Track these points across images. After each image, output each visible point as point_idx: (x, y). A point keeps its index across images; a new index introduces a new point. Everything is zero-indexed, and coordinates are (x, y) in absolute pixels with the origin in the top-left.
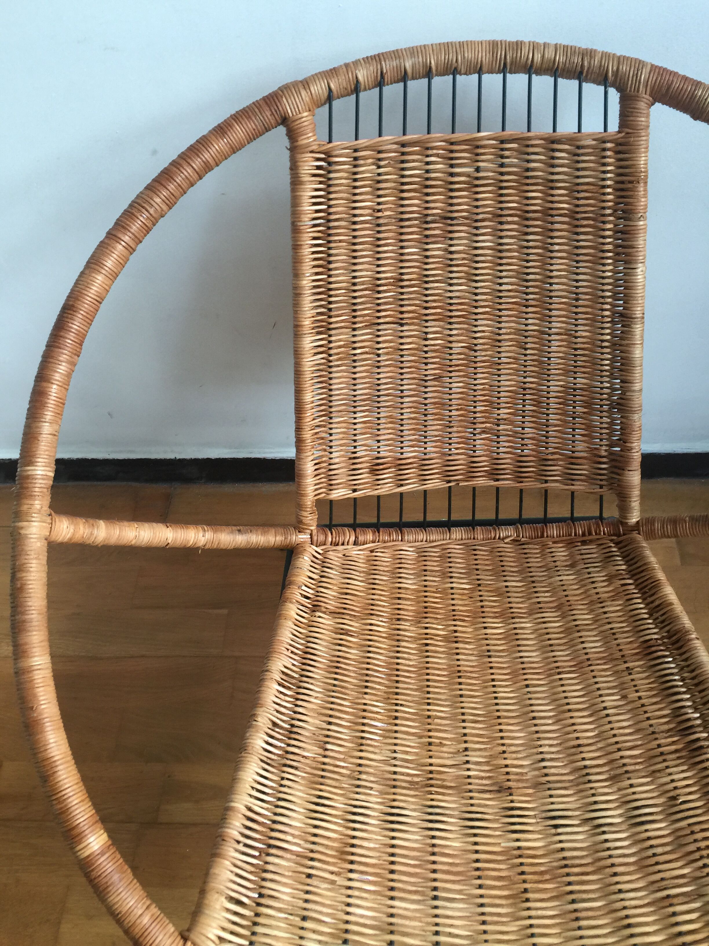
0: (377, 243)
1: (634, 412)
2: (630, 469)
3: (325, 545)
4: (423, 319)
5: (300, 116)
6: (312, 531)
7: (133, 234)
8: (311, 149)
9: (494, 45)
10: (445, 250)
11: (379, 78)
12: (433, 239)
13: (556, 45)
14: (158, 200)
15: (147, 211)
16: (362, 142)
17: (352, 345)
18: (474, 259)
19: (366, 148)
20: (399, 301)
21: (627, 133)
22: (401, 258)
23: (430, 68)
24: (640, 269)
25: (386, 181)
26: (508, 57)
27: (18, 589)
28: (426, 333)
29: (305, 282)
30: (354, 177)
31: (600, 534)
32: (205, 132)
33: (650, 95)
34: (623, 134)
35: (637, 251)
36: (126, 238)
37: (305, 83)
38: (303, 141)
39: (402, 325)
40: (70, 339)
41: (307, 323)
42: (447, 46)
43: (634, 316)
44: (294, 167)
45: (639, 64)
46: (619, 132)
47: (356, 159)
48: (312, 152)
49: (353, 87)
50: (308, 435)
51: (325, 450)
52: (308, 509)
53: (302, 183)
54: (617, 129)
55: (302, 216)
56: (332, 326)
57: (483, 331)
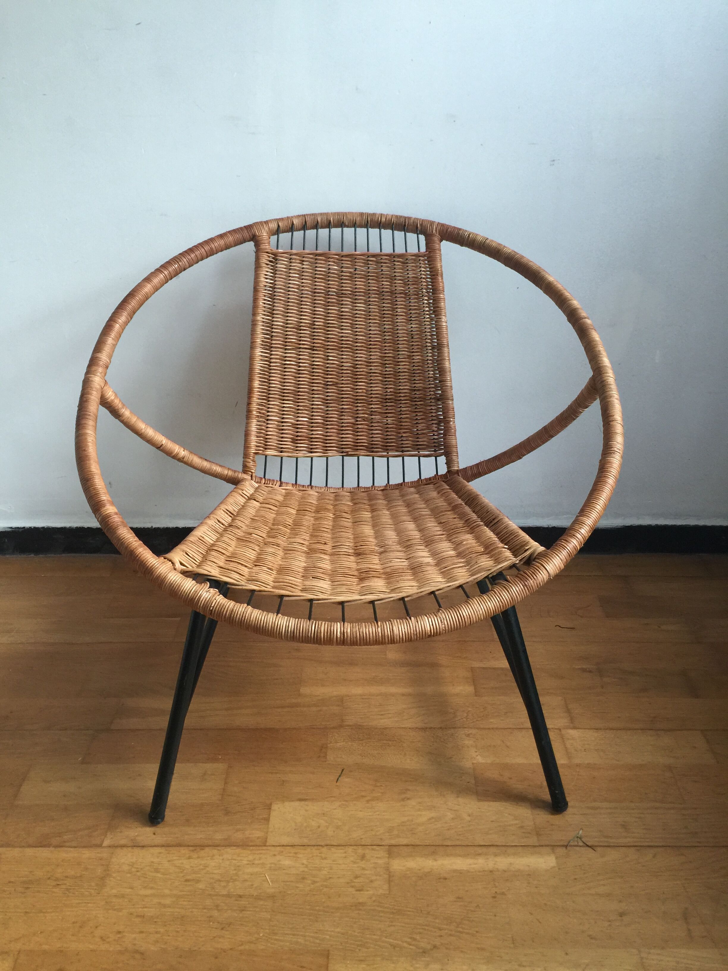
0: (300, 304)
1: (448, 399)
2: (450, 434)
3: (260, 483)
4: (326, 348)
5: (262, 235)
6: (252, 472)
7: (169, 271)
8: (267, 251)
9: (362, 214)
10: (338, 310)
11: (304, 223)
12: (332, 304)
13: (392, 215)
14: (185, 260)
15: (178, 263)
16: (294, 251)
17: (284, 359)
18: (354, 316)
19: (296, 254)
20: (312, 337)
21: (430, 252)
22: (314, 312)
23: (330, 221)
24: (444, 319)
25: (307, 272)
26: (369, 218)
27: (84, 401)
28: (328, 356)
29: (259, 318)
30: (289, 268)
31: (436, 479)
32: (213, 236)
33: (439, 234)
34: (427, 253)
35: (441, 309)
36: (166, 273)
37: (267, 222)
38: (263, 246)
39: (314, 350)
40: (130, 307)
41: (259, 341)
42: (338, 214)
43: (443, 343)
44: (257, 259)
45: (432, 223)
46: (426, 252)
47: (291, 259)
48: (267, 252)
49: (290, 227)
50: (254, 407)
51: (264, 422)
52: (251, 458)
53: (261, 267)
54: (425, 251)
55: (260, 283)
56: (273, 345)
57: (361, 357)
